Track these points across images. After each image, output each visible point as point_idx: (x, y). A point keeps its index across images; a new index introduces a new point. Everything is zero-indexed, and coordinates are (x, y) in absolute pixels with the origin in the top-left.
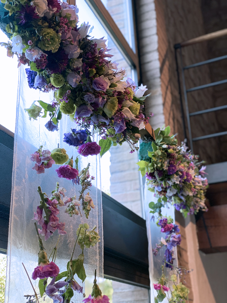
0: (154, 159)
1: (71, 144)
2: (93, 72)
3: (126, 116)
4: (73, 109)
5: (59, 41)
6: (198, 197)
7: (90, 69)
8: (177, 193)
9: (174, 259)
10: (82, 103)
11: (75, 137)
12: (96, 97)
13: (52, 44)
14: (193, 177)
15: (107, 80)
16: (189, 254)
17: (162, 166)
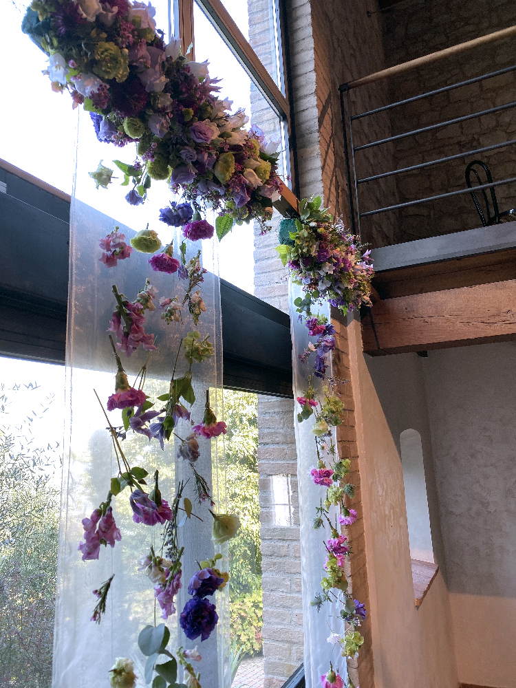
0: (298, 242)
1: (170, 223)
2: (188, 113)
3: (248, 182)
4: (167, 172)
5: (125, 62)
6: (361, 290)
7: (184, 109)
8: (331, 286)
9: (327, 367)
10: (178, 162)
11: (175, 214)
12: (197, 153)
13: (115, 68)
14: (353, 264)
15: (214, 127)
16: (350, 357)
17: (309, 251)
